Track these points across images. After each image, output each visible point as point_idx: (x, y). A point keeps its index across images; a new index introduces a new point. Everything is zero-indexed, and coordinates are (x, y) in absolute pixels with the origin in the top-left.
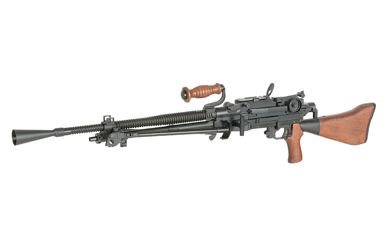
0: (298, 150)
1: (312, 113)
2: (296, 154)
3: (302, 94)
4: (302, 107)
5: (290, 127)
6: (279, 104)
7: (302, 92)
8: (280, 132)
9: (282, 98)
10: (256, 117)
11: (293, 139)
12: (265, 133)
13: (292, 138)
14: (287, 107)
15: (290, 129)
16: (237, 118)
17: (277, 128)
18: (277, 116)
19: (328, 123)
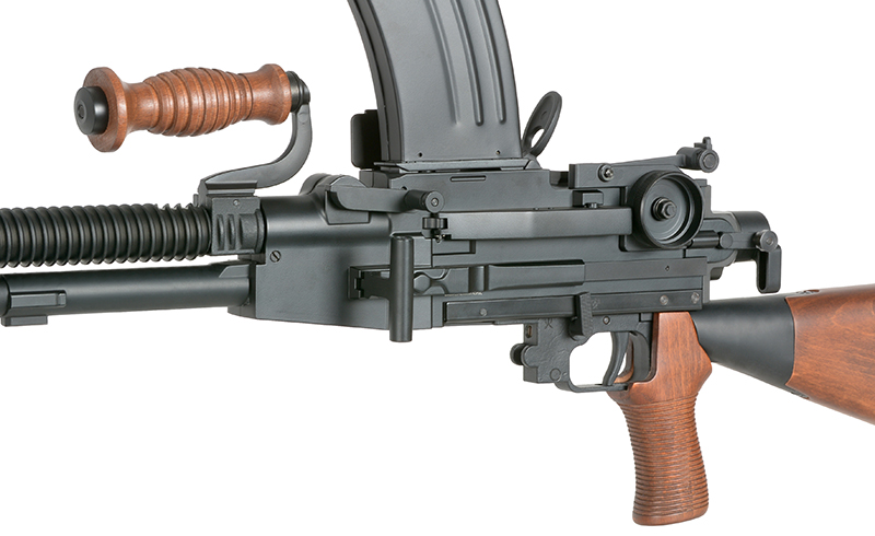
0: (687, 454)
1: (750, 267)
2: (676, 473)
3: (701, 156)
4: (704, 226)
5: (643, 329)
6: (586, 198)
7: (705, 144)
8: (593, 356)
9: (602, 171)
10: (470, 260)
11: (662, 395)
12: (517, 355)
13: (655, 385)
14: (626, 213)
15: (641, 345)
16: (373, 256)
17: (574, 329)
18: (581, 262)
19: (835, 319)
